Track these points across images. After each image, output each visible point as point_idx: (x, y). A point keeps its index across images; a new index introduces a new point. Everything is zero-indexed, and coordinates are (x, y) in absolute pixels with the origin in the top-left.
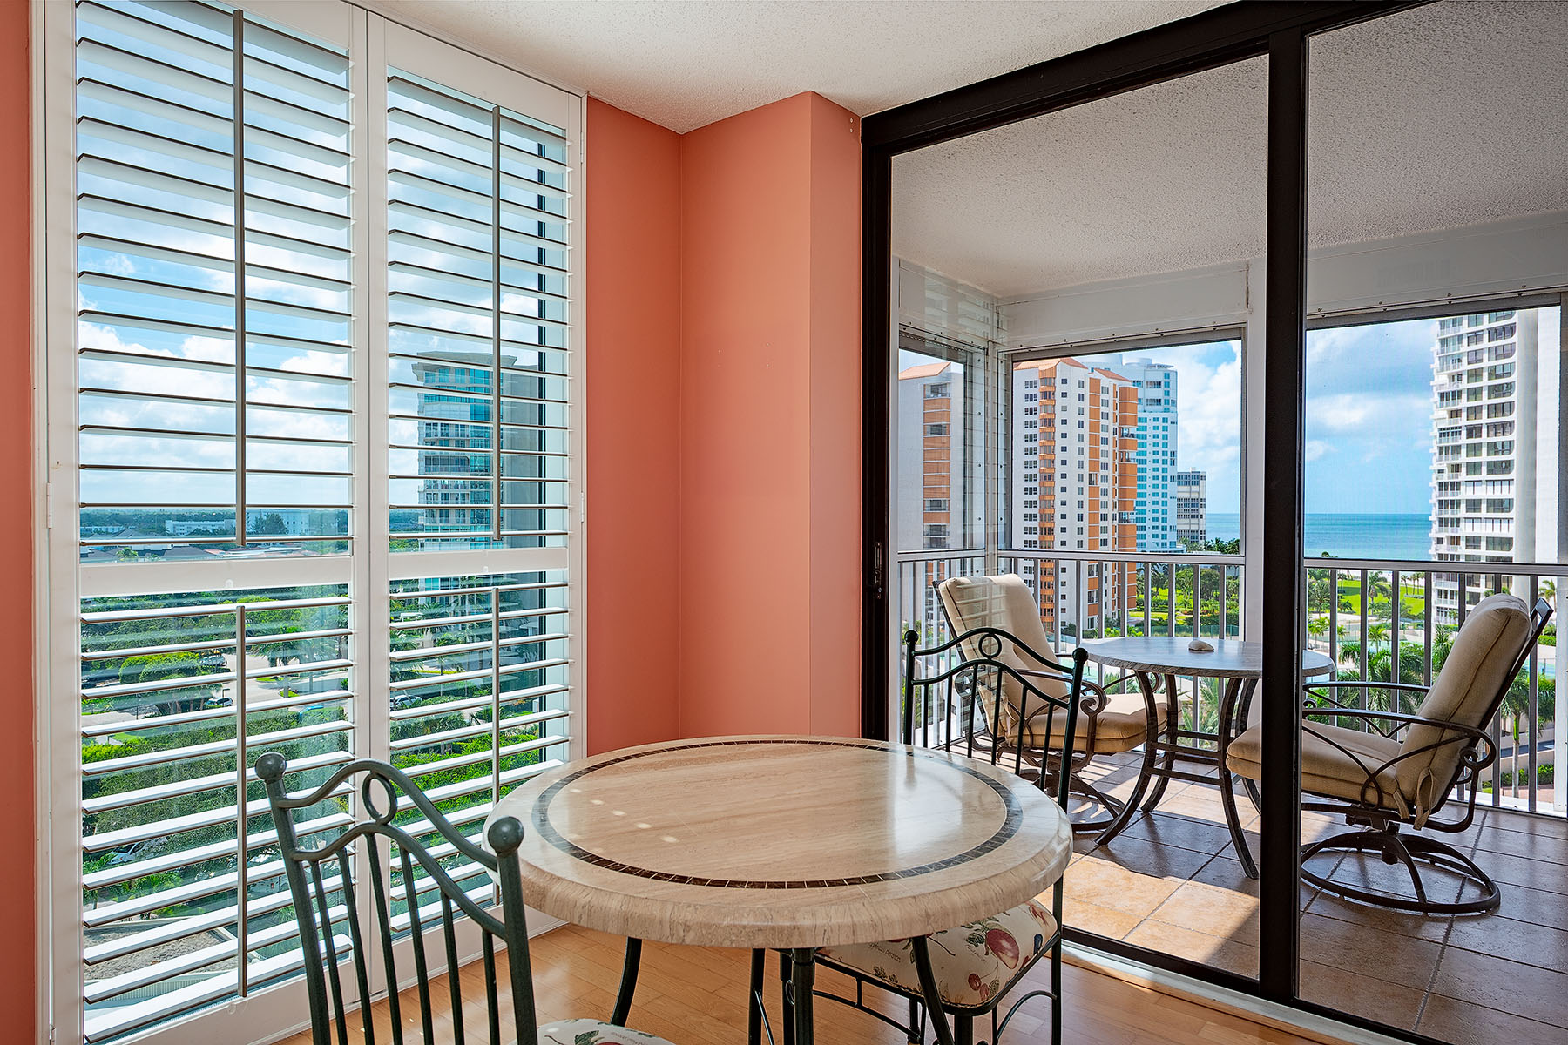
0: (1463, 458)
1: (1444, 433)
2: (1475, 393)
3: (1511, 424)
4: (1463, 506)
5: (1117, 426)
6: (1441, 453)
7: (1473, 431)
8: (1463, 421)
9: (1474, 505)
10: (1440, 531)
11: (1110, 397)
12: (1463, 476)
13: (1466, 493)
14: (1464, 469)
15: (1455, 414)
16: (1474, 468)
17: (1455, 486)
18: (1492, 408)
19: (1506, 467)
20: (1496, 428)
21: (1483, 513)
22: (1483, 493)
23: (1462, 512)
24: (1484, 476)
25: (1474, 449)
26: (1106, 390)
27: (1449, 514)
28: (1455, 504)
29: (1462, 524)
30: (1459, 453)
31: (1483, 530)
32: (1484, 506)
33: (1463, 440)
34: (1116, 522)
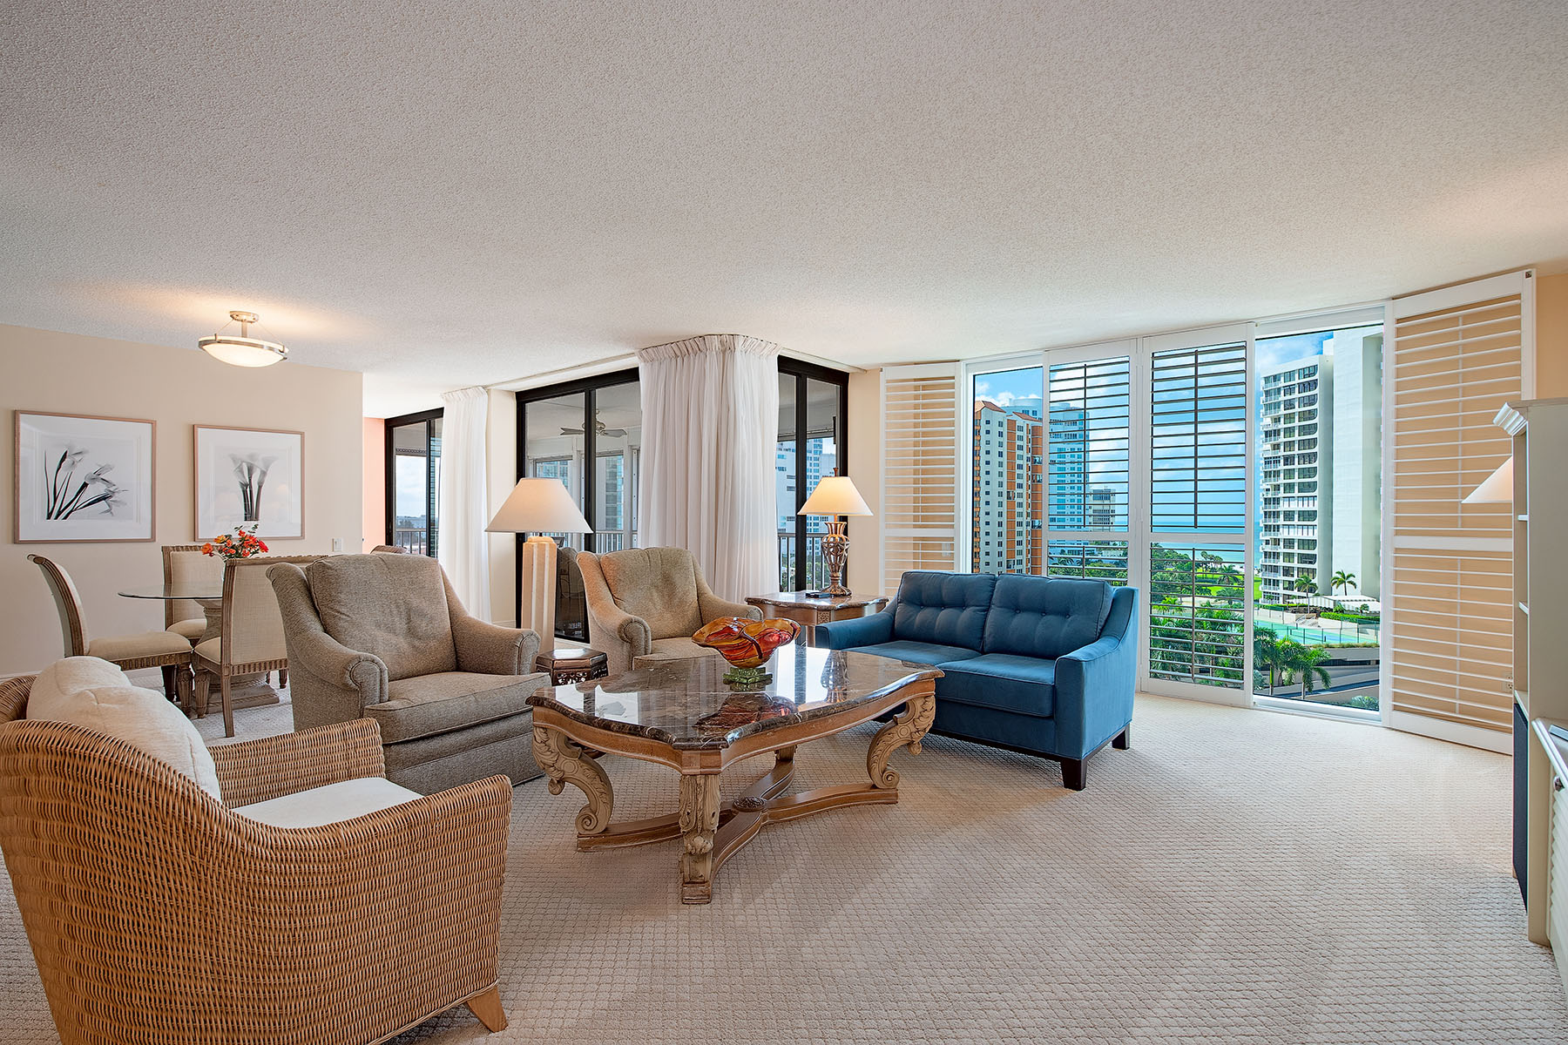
0: (1281, 481)
1: (1268, 461)
2: (1289, 431)
3: (1315, 454)
4: (1282, 516)
5: (1030, 455)
6: (1266, 477)
7: (1288, 460)
8: (1281, 453)
9: (1289, 515)
10: (1266, 535)
11: (1024, 434)
12: (1281, 494)
13: (1284, 506)
14: (1282, 489)
15: (1276, 447)
16: (1289, 487)
17: (1276, 501)
18: (1301, 443)
19: (1312, 486)
20: (1303, 457)
21: (1296, 522)
22: (1295, 506)
23: (1281, 521)
24: (1296, 494)
25: (1289, 473)
26: (1021, 429)
27: (1271, 522)
28: (1276, 514)
29: (1281, 529)
30: (1279, 476)
31: (1296, 534)
32: (1296, 516)
33: (1281, 467)
34: (1029, 528)
